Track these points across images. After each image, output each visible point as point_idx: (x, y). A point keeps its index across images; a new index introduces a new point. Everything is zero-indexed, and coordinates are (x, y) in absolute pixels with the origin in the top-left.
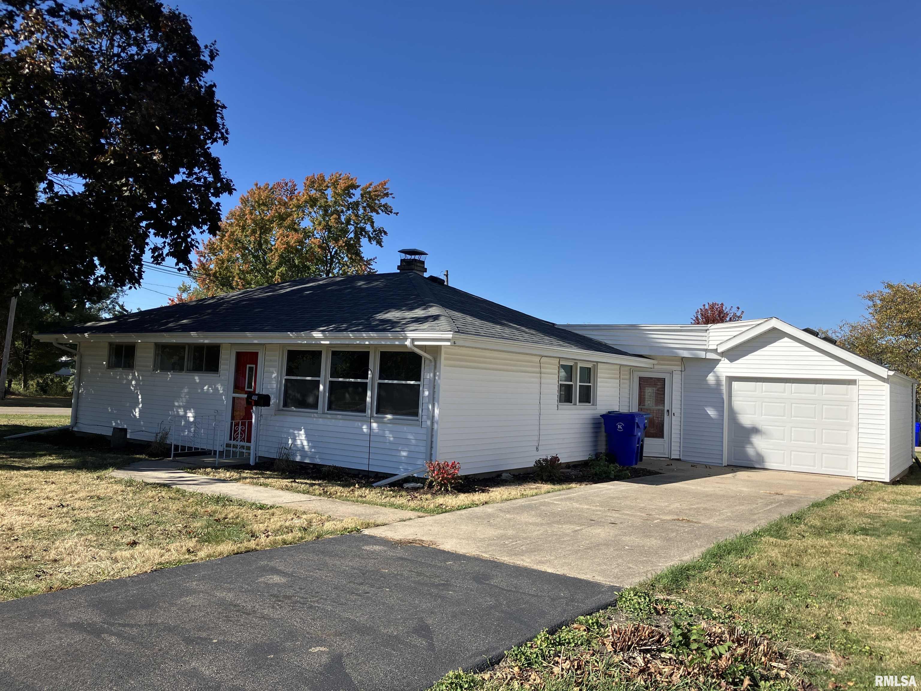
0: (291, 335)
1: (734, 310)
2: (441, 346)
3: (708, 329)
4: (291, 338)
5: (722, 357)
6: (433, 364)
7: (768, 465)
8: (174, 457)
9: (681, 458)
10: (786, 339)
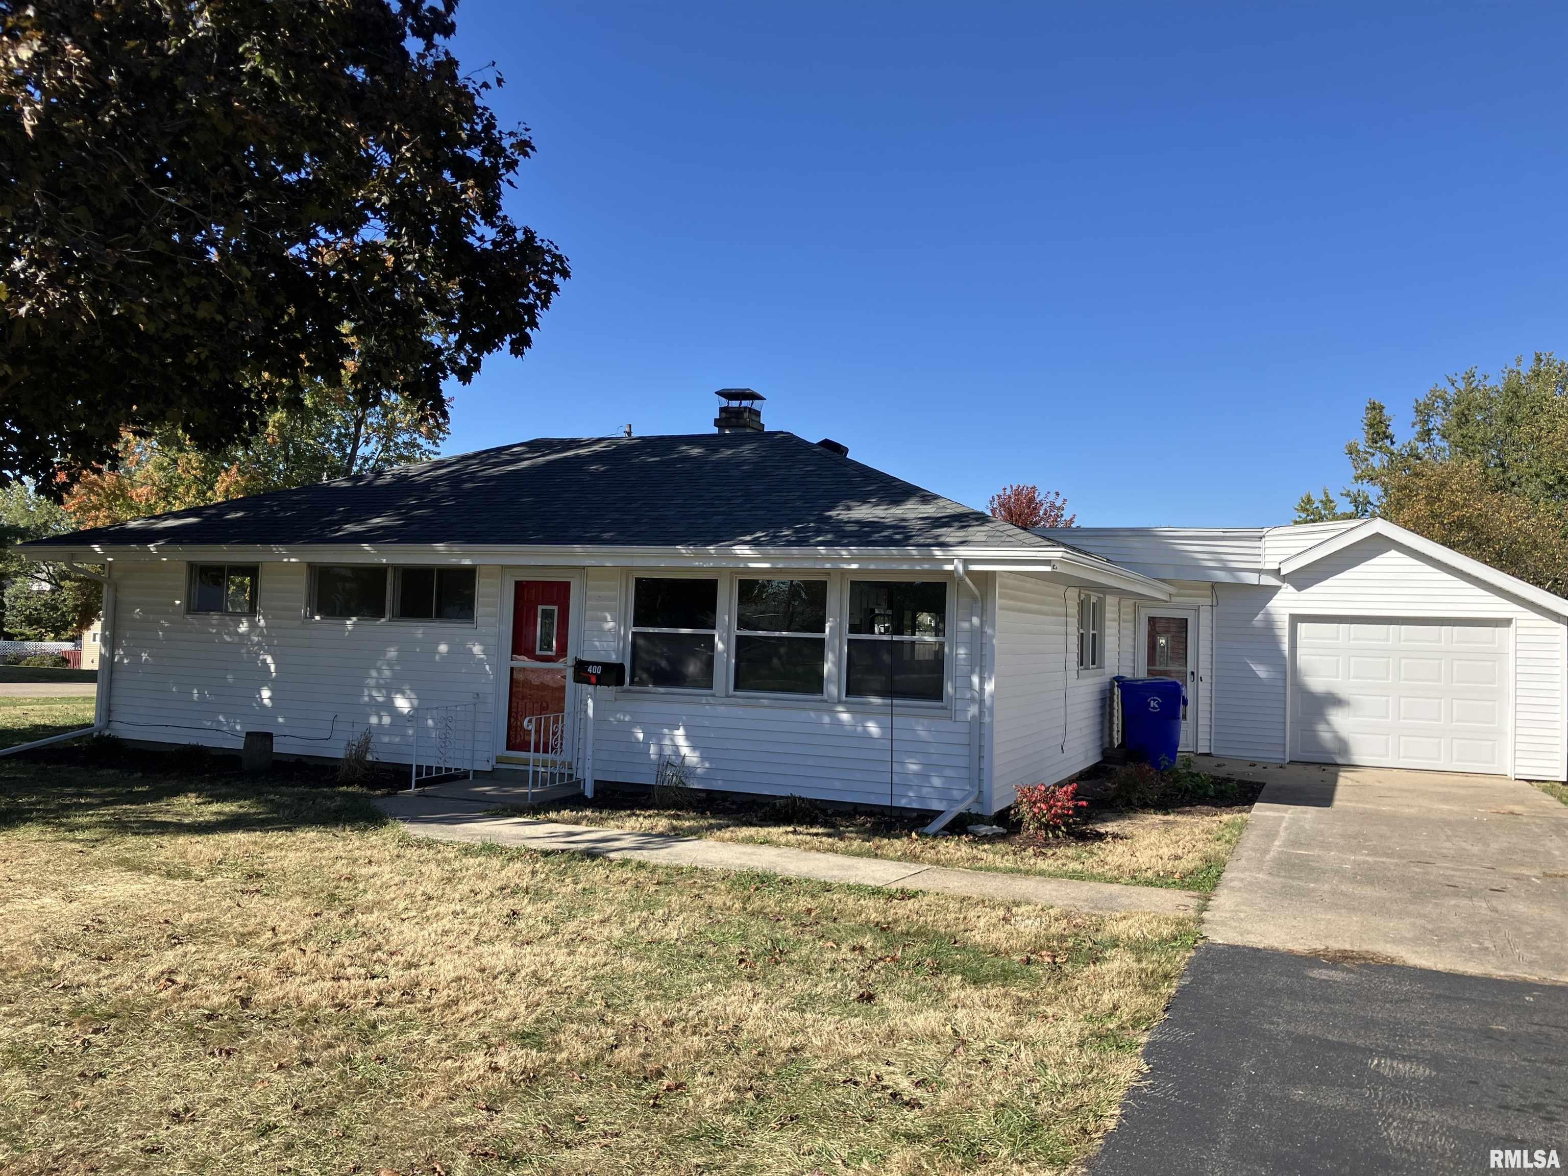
0: (684, 551)
1: (1052, 497)
2: (994, 573)
3: (1264, 536)
4: (681, 556)
5: (1284, 582)
6: (980, 604)
7: (1357, 759)
8: (416, 787)
9: (1212, 752)
10: (1393, 553)
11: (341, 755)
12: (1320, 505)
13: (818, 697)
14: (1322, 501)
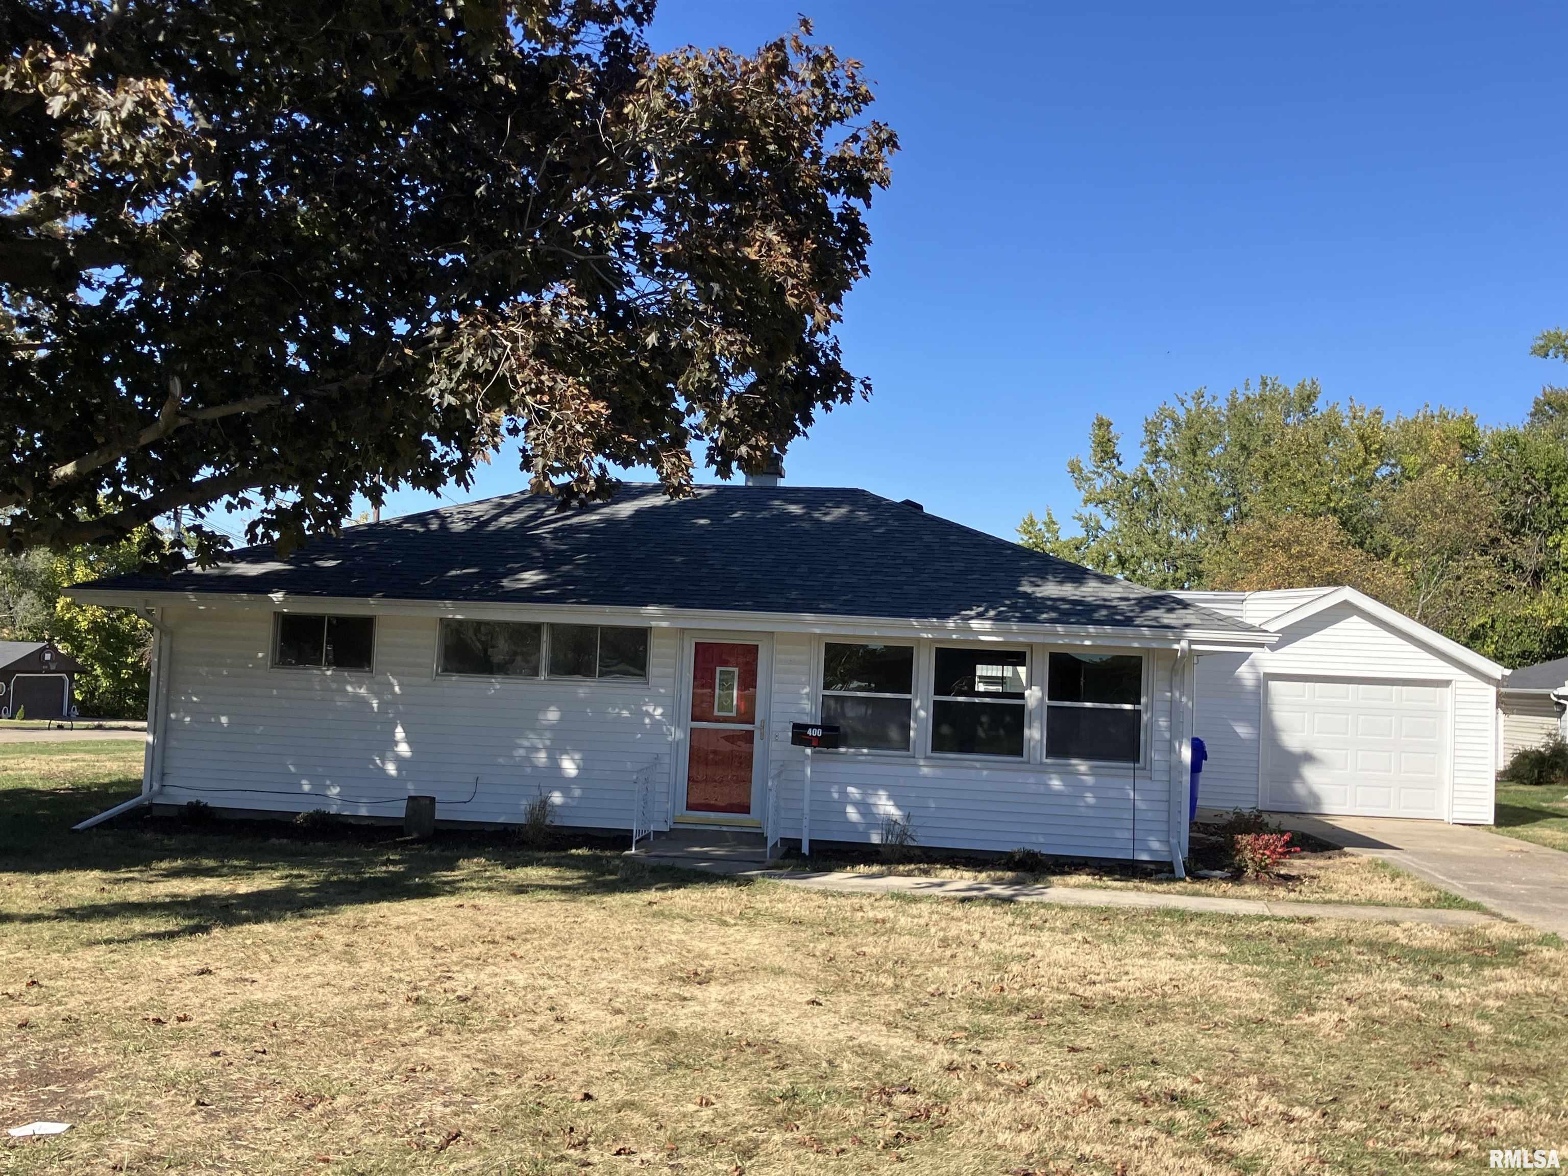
3: (1245, 600)
7: (1324, 809)
11: (522, 820)
12: (1043, 528)
13: (1018, 759)
14: (1045, 523)
